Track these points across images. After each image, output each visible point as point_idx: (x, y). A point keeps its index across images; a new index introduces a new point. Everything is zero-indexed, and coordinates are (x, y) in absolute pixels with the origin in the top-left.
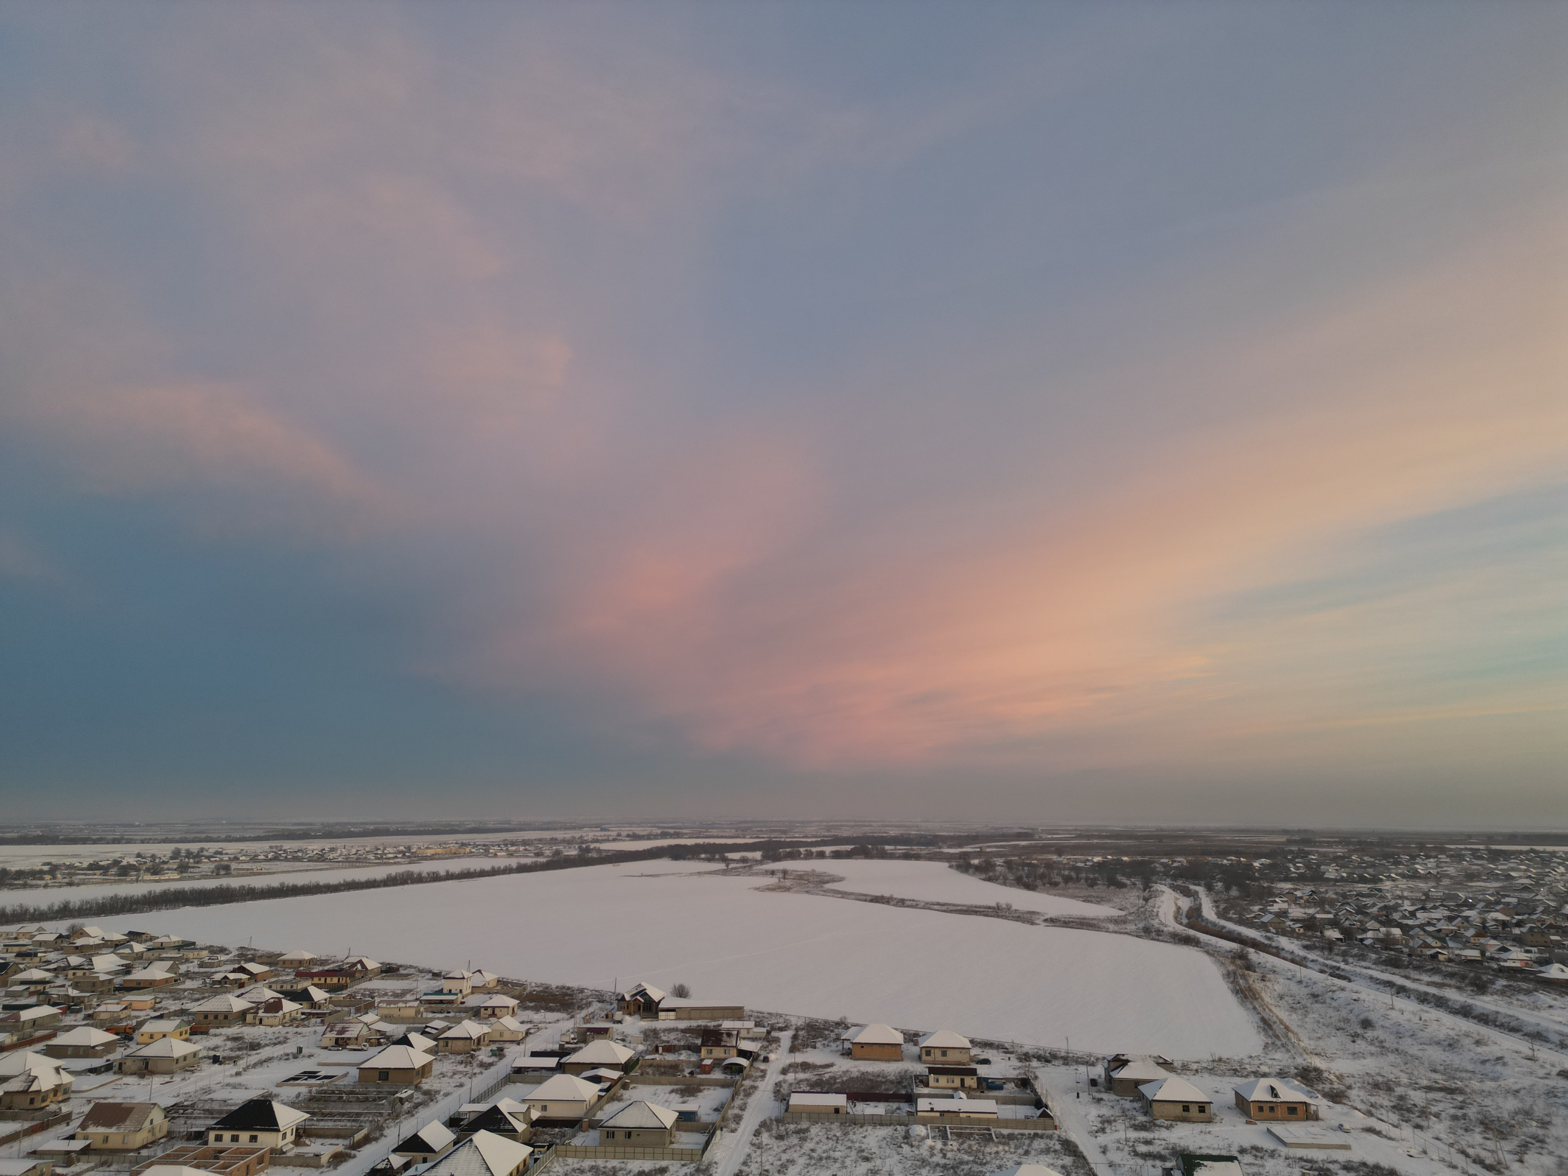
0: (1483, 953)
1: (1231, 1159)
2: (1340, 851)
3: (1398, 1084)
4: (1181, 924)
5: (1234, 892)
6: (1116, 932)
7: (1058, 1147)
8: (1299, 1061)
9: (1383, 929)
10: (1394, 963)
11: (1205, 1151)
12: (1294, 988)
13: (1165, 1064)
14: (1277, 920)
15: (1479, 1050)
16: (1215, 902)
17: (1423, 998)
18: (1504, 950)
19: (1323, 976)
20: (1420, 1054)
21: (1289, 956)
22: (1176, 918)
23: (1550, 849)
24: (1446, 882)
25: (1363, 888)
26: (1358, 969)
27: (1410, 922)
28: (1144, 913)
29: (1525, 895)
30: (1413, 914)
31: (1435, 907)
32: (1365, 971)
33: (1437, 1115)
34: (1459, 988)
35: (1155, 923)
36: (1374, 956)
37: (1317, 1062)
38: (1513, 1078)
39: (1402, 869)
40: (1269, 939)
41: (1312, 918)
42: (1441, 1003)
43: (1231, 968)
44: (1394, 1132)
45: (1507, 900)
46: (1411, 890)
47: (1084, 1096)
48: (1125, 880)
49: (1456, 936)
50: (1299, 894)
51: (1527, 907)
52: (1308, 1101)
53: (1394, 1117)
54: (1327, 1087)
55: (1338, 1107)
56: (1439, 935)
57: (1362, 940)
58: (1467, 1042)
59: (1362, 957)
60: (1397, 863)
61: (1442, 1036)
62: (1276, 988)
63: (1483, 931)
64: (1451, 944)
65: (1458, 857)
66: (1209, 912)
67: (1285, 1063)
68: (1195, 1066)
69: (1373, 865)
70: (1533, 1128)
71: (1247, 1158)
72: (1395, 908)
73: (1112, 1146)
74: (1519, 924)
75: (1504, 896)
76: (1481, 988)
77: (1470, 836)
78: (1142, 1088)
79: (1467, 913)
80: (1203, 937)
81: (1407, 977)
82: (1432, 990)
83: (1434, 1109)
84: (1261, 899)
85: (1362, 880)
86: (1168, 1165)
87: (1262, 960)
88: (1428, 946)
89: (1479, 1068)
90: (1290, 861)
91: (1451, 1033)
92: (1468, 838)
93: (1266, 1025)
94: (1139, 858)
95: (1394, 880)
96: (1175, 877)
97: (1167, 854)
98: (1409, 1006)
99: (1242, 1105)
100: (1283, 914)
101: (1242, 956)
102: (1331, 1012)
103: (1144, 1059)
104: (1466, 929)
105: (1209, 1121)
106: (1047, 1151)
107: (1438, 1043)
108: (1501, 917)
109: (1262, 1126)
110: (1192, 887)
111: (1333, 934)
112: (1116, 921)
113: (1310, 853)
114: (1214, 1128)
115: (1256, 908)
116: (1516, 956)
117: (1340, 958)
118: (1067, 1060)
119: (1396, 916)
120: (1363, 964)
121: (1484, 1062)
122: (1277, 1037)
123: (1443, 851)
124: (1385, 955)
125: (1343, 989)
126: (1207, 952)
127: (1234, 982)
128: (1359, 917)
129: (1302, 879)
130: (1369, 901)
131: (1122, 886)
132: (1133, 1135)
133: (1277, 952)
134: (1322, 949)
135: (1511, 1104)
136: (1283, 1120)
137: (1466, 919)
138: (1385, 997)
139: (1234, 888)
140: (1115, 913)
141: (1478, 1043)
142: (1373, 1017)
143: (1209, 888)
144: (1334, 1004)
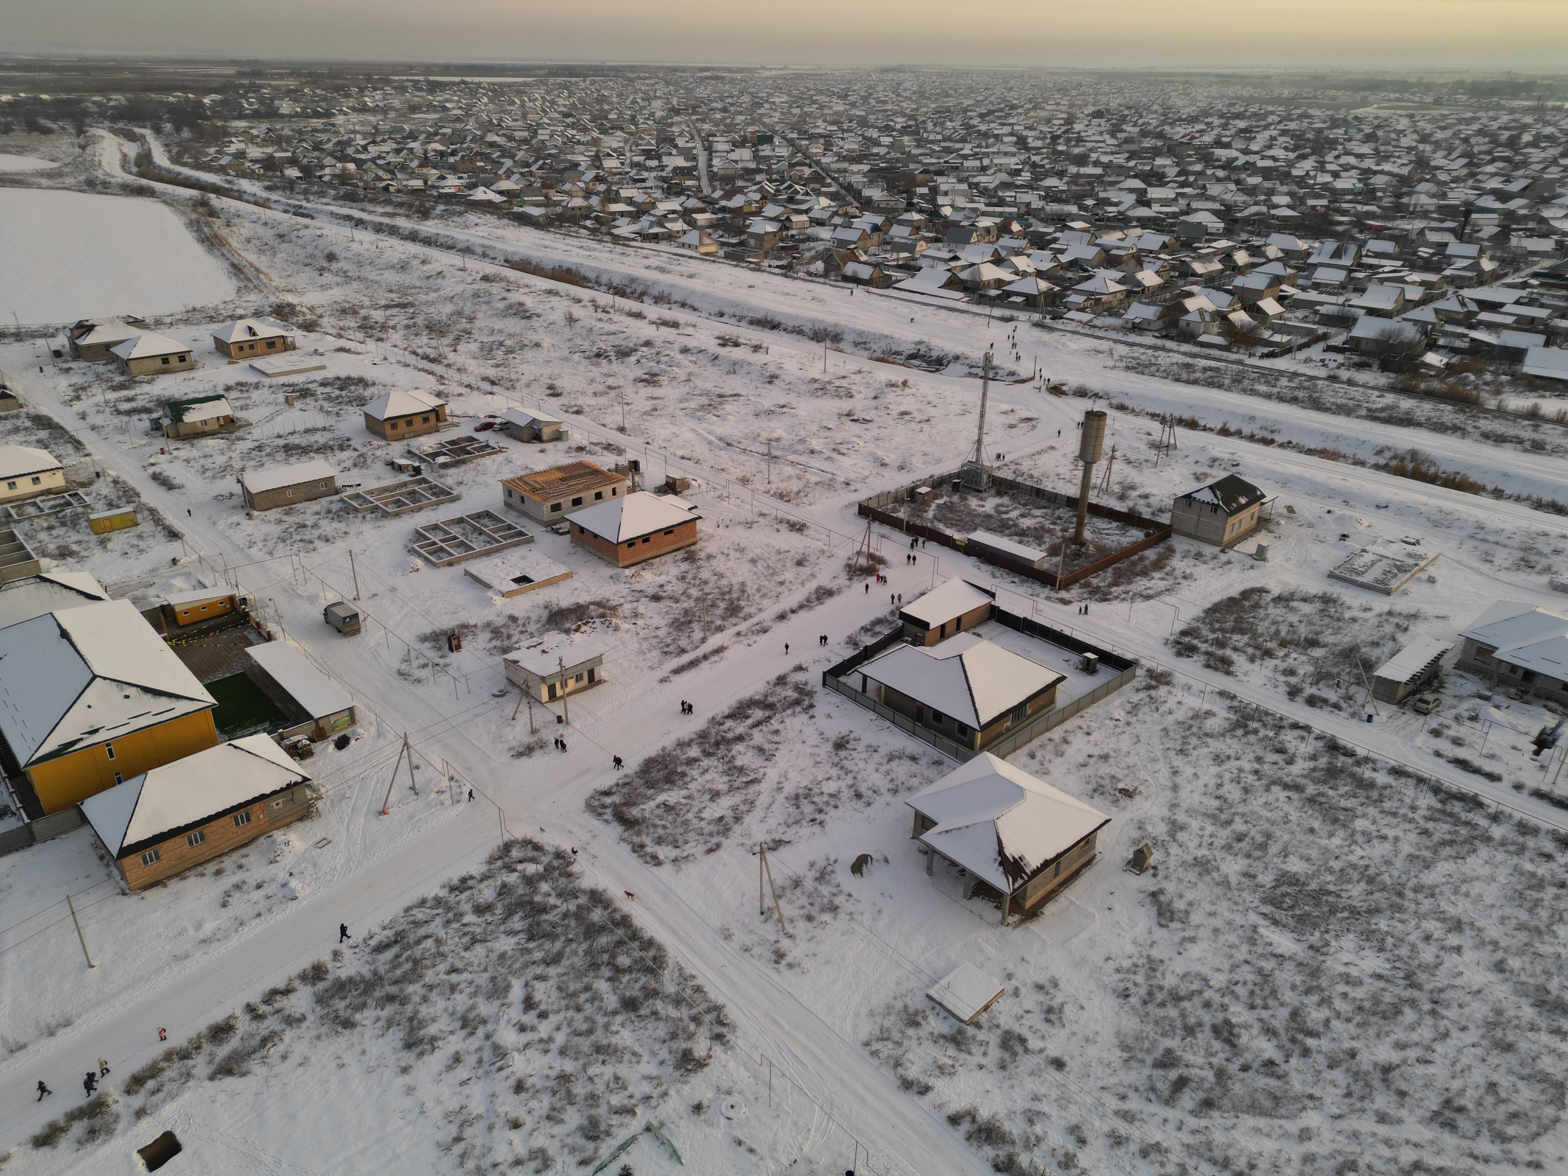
0: (426, 182)
1: (218, 397)
2: (292, 83)
3: (362, 307)
4: (130, 173)
5: (186, 134)
6: (51, 188)
7: (28, 424)
8: (273, 299)
9: (339, 165)
10: (351, 198)
11: (191, 396)
12: (260, 230)
13: (137, 323)
14: (235, 162)
15: (425, 268)
16: (166, 145)
17: (378, 229)
18: (442, 178)
19: (287, 216)
20: (378, 278)
21: (252, 199)
22: (123, 167)
23: (476, 79)
24: (392, 115)
25: (317, 123)
26: (319, 206)
27: (363, 156)
28: (83, 163)
29: (458, 126)
30: (365, 148)
31: (384, 141)
32: (325, 207)
33: (394, 328)
34: (407, 216)
35: (99, 174)
36: (333, 192)
37: (290, 298)
38: (450, 287)
39: (352, 102)
40: (230, 182)
41: (271, 157)
42: (393, 231)
43: (194, 216)
44: (361, 348)
45: (444, 130)
46: (362, 124)
47: (49, 370)
48: (49, 124)
49: (403, 167)
50: (254, 132)
51: (459, 137)
52: (285, 334)
53: (360, 336)
54: (301, 319)
55: (312, 335)
56: (390, 169)
57: (320, 177)
58: (415, 263)
59: (322, 194)
60: (347, 96)
61: (395, 261)
62: (242, 231)
63: (425, 162)
64: (399, 176)
65: (401, 89)
66: (161, 158)
67: (258, 303)
68: (169, 320)
69: (325, 99)
70: (464, 324)
71: (234, 394)
72: (349, 143)
73: (91, 411)
74: (454, 153)
75: (442, 127)
76: (425, 214)
77: (411, 67)
78: (115, 350)
79: (411, 145)
80: (158, 186)
81: (363, 210)
82: (386, 220)
83: (391, 323)
84: (216, 140)
85: (316, 115)
86: (155, 415)
87: (225, 206)
88: (379, 179)
89: (425, 283)
90: (243, 96)
91: (403, 257)
92: (409, 68)
93: (236, 269)
94: (64, 96)
95: (346, 114)
96: (114, 119)
97: (99, 90)
98: (365, 236)
99: (222, 348)
100: (241, 155)
101: (204, 203)
102: (298, 250)
103: (111, 321)
104: (412, 160)
105: (192, 368)
106: (16, 430)
107: (393, 267)
108: (439, 147)
109: (244, 364)
110: (137, 130)
111: (293, 173)
112: (49, 175)
113: (261, 87)
114: (197, 374)
115: (212, 150)
116: (452, 183)
117: (301, 197)
118: (19, 336)
119: (350, 151)
120: (324, 200)
121: (428, 278)
122: (249, 280)
123: (388, 82)
124: (343, 190)
125: (307, 227)
126: (165, 202)
127: (199, 231)
128: (316, 153)
129: (256, 115)
130: (323, 137)
131: (48, 131)
132: (112, 396)
133: (239, 196)
134: (284, 189)
135: (449, 308)
136: (263, 354)
137: (411, 150)
138: (346, 231)
139: (185, 129)
140: (47, 165)
141: (424, 262)
142: (336, 250)
143: (157, 130)
144: (300, 242)
